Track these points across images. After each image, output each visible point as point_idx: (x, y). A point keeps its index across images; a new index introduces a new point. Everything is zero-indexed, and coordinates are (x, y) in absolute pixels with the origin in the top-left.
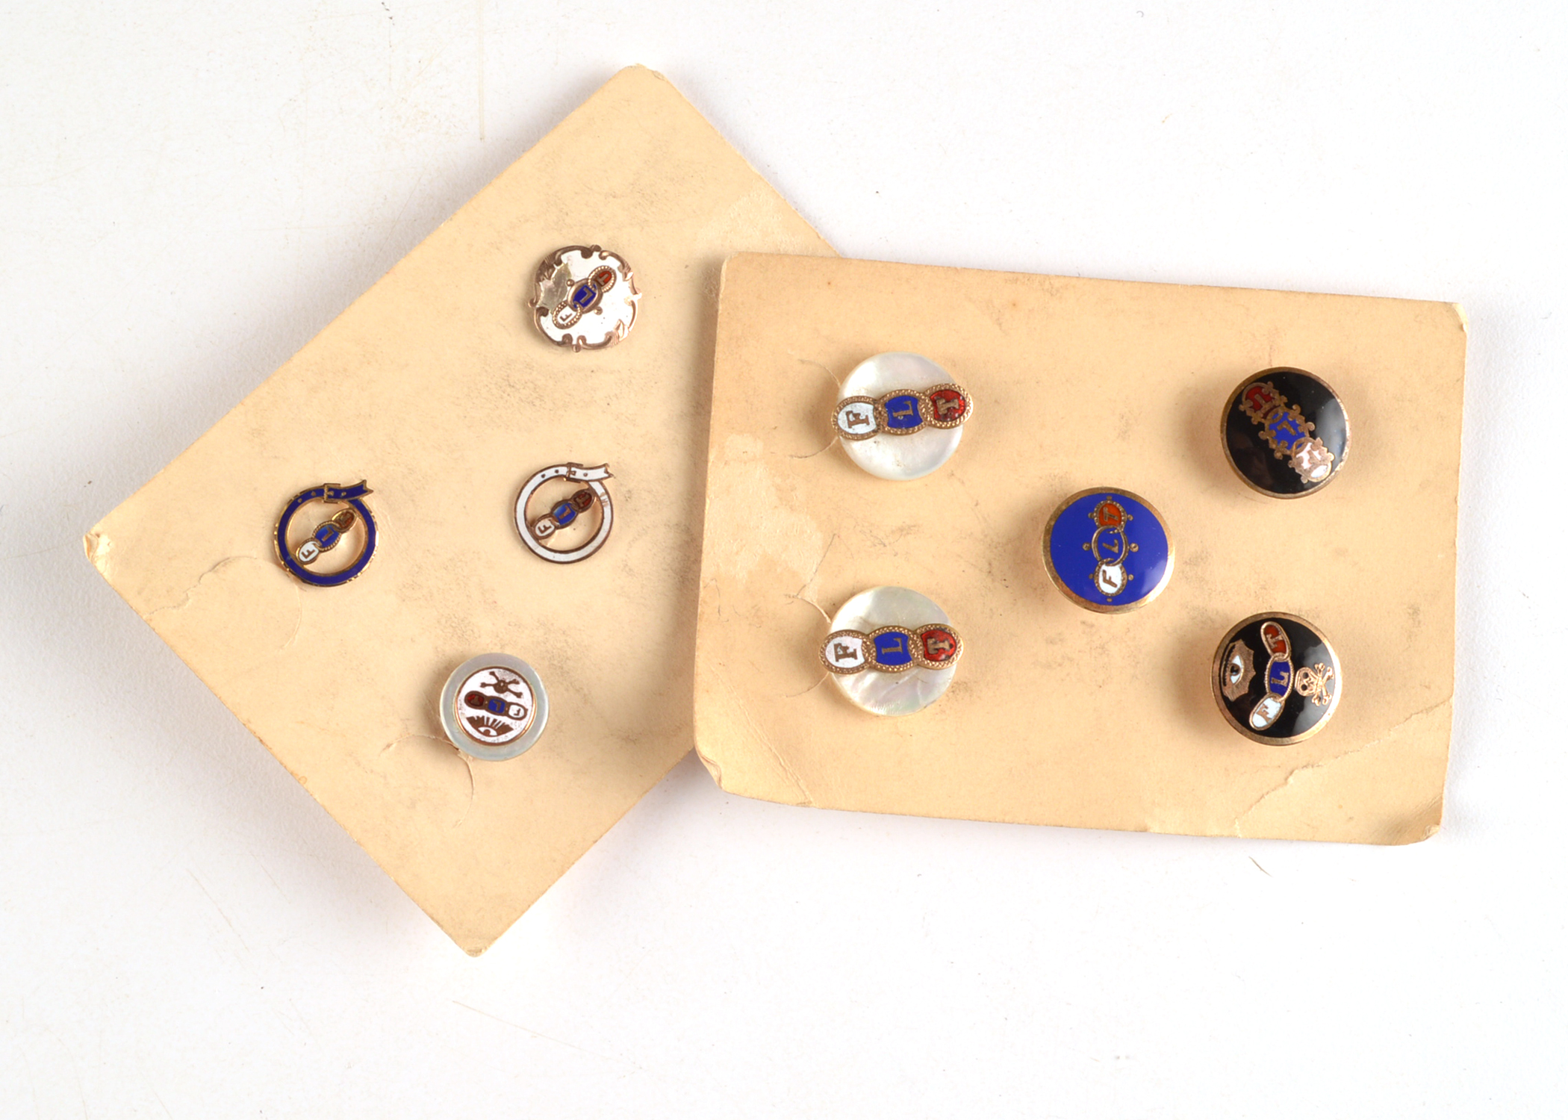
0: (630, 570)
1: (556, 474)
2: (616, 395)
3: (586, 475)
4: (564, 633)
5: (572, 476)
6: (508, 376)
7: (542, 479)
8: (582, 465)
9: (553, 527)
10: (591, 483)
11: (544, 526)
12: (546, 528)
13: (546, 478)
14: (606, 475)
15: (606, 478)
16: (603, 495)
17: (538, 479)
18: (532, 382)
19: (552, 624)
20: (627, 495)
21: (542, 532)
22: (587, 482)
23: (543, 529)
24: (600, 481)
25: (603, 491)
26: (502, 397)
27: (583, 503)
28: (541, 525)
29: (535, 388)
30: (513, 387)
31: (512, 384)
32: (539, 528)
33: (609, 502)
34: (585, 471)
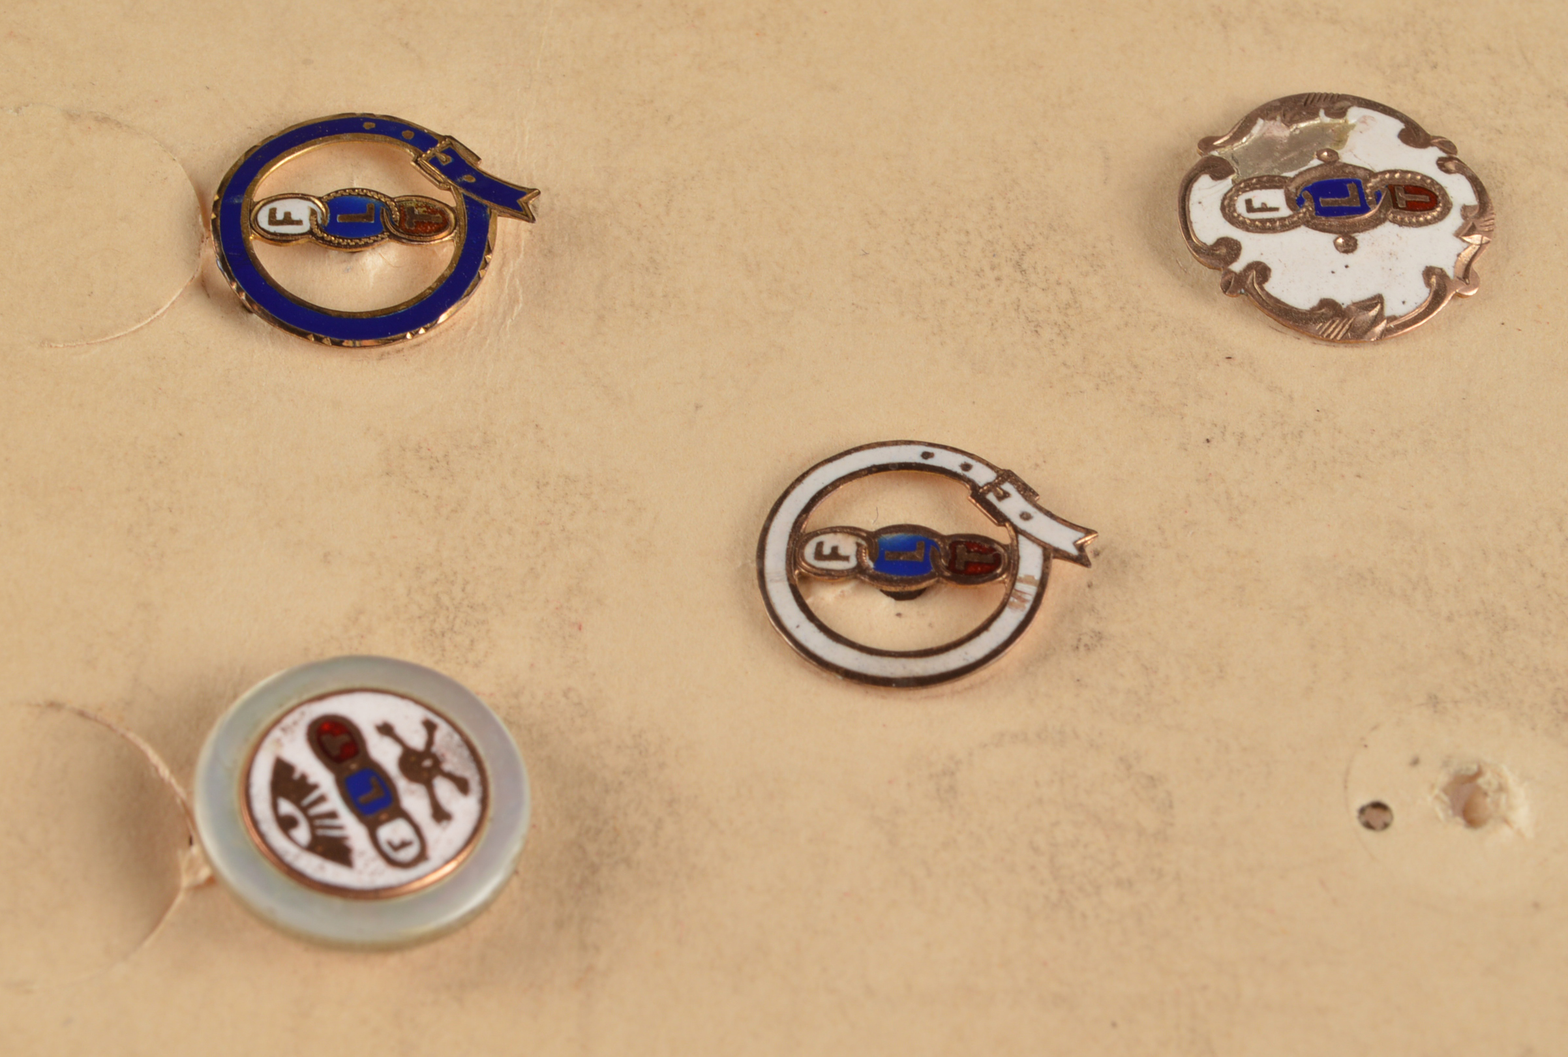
0: (952, 789)
1: (959, 471)
2: (1242, 435)
3: (1026, 517)
4: (671, 803)
5: (991, 497)
6: (1030, 247)
7: (918, 459)
8: (1035, 494)
9: (853, 563)
10: (1021, 538)
11: (835, 549)
12: (835, 555)
13: (929, 462)
14: (1074, 552)
15: (1066, 556)
16: (1028, 580)
17: (912, 455)
18: (1072, 291)
19: (662, 766)
20: (1086, 639)
21: (819, 555)
22: (1017, 531)
23: (827, 550)
24: (1050, 553)
25: (1037, 575)
26: (979, 273)
27: (967, 564)
28: (829, 541)
29: (1068, 305)
30: (1023, 272)
31: (1025, 266)
32: (820, 545)
33: (1028, 606)
34: (1030, 509)
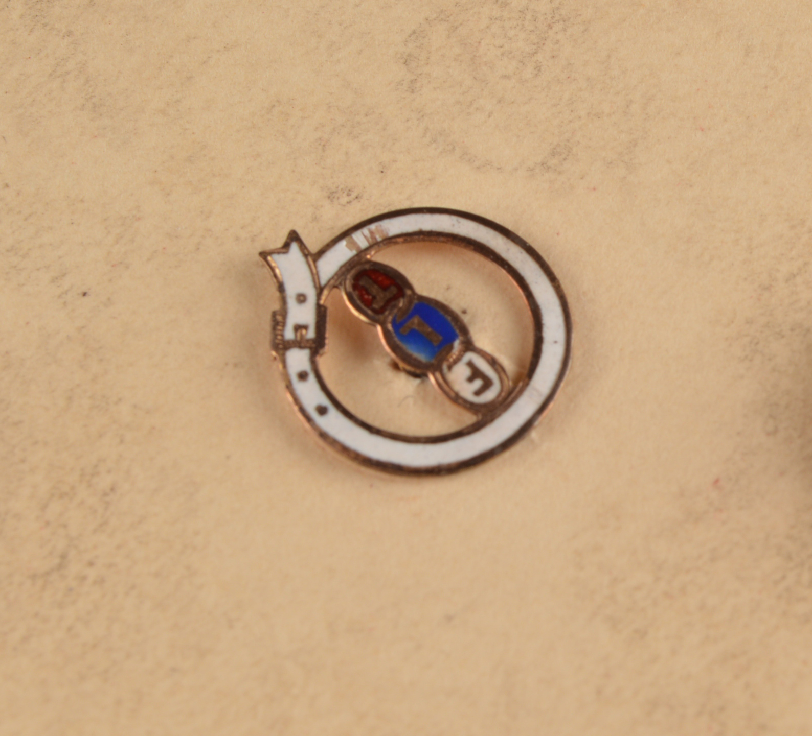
1: (312, 378)
3: (301, 299)
4: (768, 288)
5: (311, 334)
6: (34, 577)
7: (333, 412)
8: (274, 314)
9: (470, 356)
10: (323, 281)
11: (471, 379)
12: (476, 374)
13: (325, 402)
14: (294, 247)
15: (302, 247)
16: (352, 244)
17: (334, 424)
18: (44, 507)
19: (750, 322)
20: (344, 199)
21: (487, 384)
22: (320, 290)
23: (478, 383)
24: (313, 257)
25: (343, 243)
26: (100, 581)
27: (385, 288)
28: (467, 390)
29: (62, 496)
30: (64, 557)
31: (56, 561)
32: (478, 393)
33: (373, 227)
34: (292, 303)
